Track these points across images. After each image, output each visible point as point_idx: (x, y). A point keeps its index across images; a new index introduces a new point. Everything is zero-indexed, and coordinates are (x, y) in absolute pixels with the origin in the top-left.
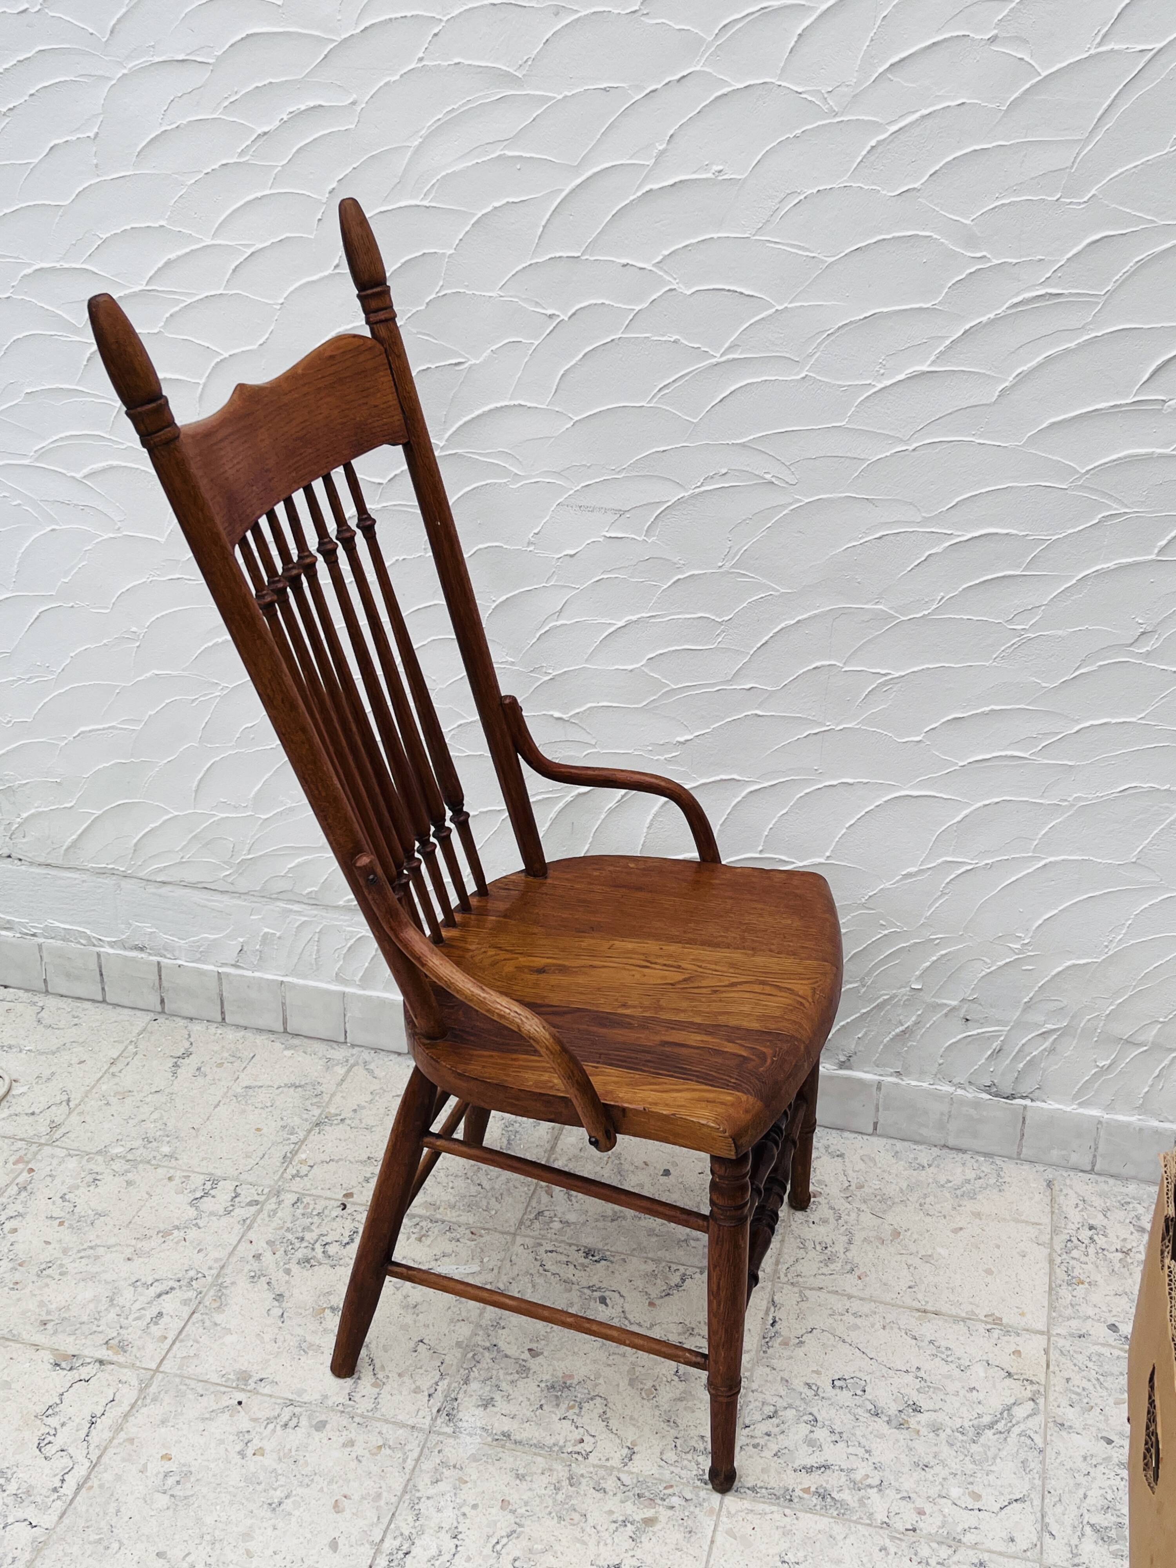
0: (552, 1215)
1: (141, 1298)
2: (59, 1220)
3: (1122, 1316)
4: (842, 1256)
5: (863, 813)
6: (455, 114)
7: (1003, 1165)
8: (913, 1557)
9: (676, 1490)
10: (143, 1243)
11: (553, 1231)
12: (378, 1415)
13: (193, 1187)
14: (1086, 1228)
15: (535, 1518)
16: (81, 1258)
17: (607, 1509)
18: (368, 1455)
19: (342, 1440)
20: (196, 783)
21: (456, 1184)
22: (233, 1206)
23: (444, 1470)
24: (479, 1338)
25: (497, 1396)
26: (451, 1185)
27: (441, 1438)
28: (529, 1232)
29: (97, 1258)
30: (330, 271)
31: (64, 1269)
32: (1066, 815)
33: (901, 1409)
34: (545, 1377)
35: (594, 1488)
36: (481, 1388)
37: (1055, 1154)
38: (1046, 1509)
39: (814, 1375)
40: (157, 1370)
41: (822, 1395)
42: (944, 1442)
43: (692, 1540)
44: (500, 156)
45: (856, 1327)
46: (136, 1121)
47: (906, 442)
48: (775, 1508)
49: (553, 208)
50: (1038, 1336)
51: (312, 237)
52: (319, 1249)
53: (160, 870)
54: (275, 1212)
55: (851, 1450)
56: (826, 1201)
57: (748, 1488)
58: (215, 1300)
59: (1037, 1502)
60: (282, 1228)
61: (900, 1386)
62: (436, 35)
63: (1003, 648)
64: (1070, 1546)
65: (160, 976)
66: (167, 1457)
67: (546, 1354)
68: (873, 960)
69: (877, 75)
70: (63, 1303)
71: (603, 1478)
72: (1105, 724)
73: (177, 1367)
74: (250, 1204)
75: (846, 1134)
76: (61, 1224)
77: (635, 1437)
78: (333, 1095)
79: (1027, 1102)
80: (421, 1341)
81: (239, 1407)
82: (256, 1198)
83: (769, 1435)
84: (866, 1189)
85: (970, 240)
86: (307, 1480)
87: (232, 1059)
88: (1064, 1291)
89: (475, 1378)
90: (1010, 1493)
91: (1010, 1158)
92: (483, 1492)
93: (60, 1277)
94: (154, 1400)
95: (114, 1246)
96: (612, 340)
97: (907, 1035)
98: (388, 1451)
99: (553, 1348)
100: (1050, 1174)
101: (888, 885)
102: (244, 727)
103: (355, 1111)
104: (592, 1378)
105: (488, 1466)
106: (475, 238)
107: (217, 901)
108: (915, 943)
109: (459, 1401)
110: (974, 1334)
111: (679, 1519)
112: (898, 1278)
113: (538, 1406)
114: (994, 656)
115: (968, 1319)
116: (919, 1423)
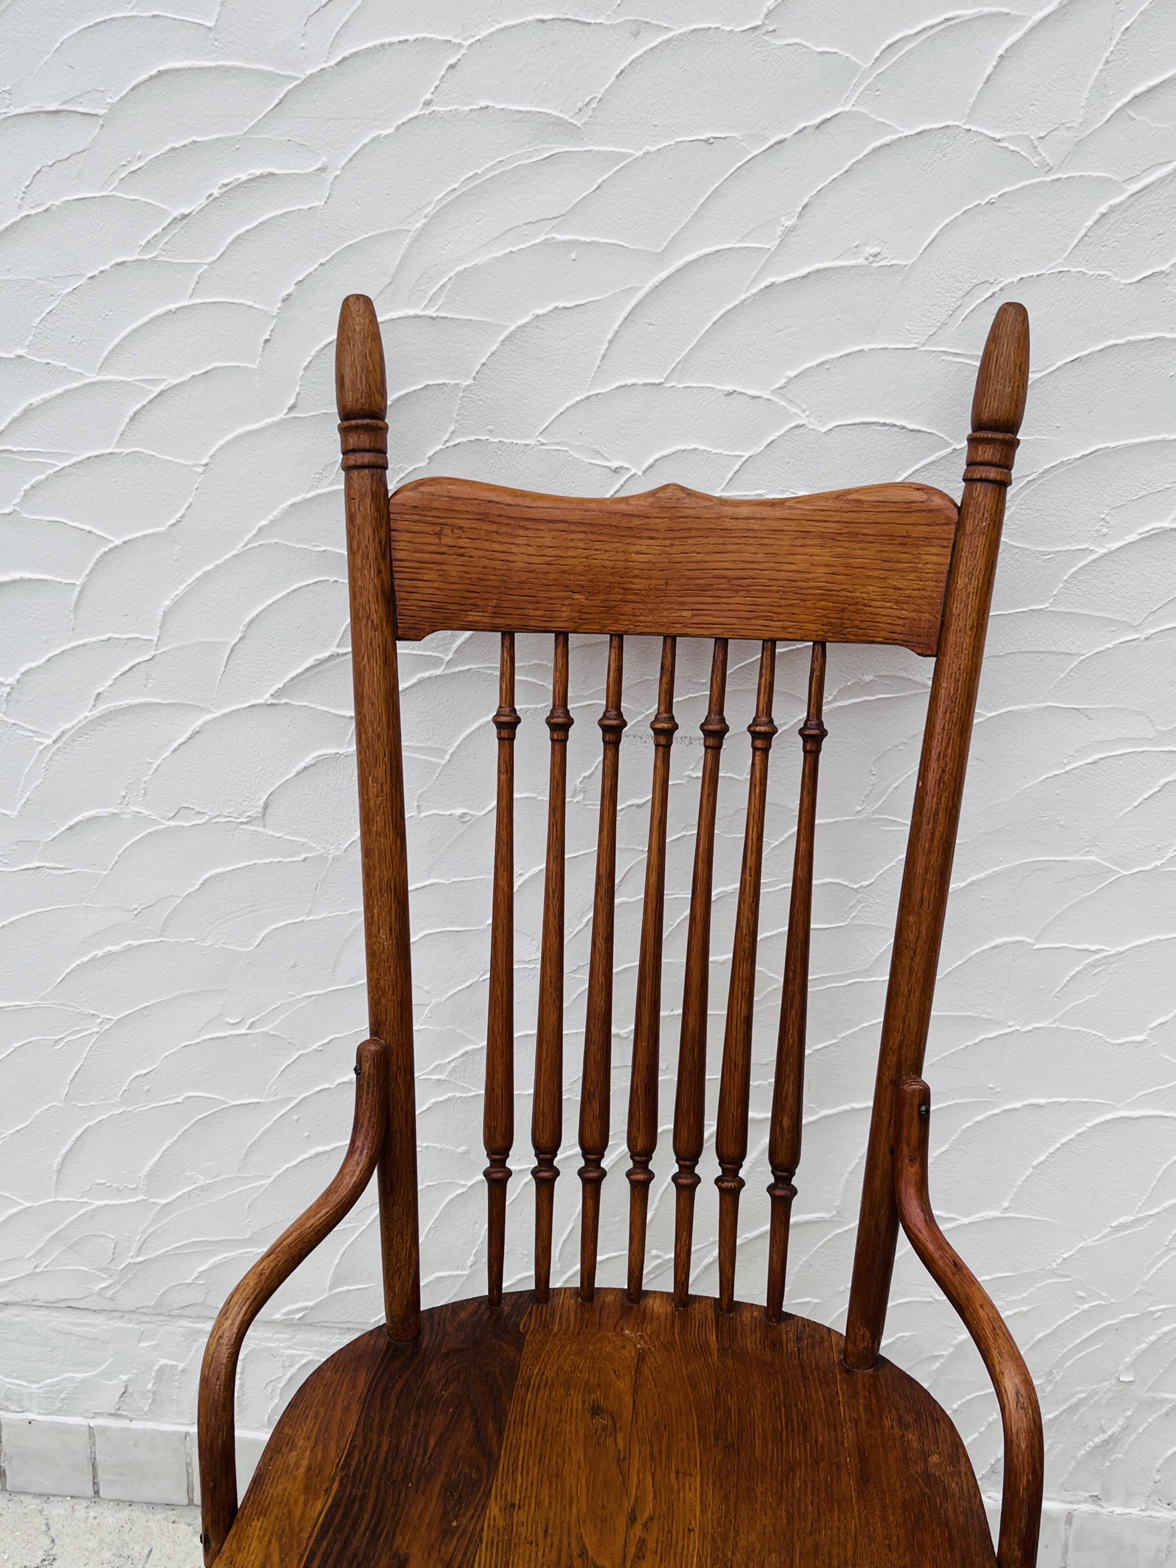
5: (1058, 1145)
6: (478, 182)
20: (59, 1160)
30: (281, 416)
44: (546, 240)
47: (1135, 628)
49: (624, 315)
51: (255, 366)
62: (452, 67)
68: (1065, 1347)
69: (1112, 112)
97: (1111, 1446)
101: (1090, 1242)
102: (134, 1076)
106: (505, 361)
107: (88, 1325)
108: (1127, 1319)
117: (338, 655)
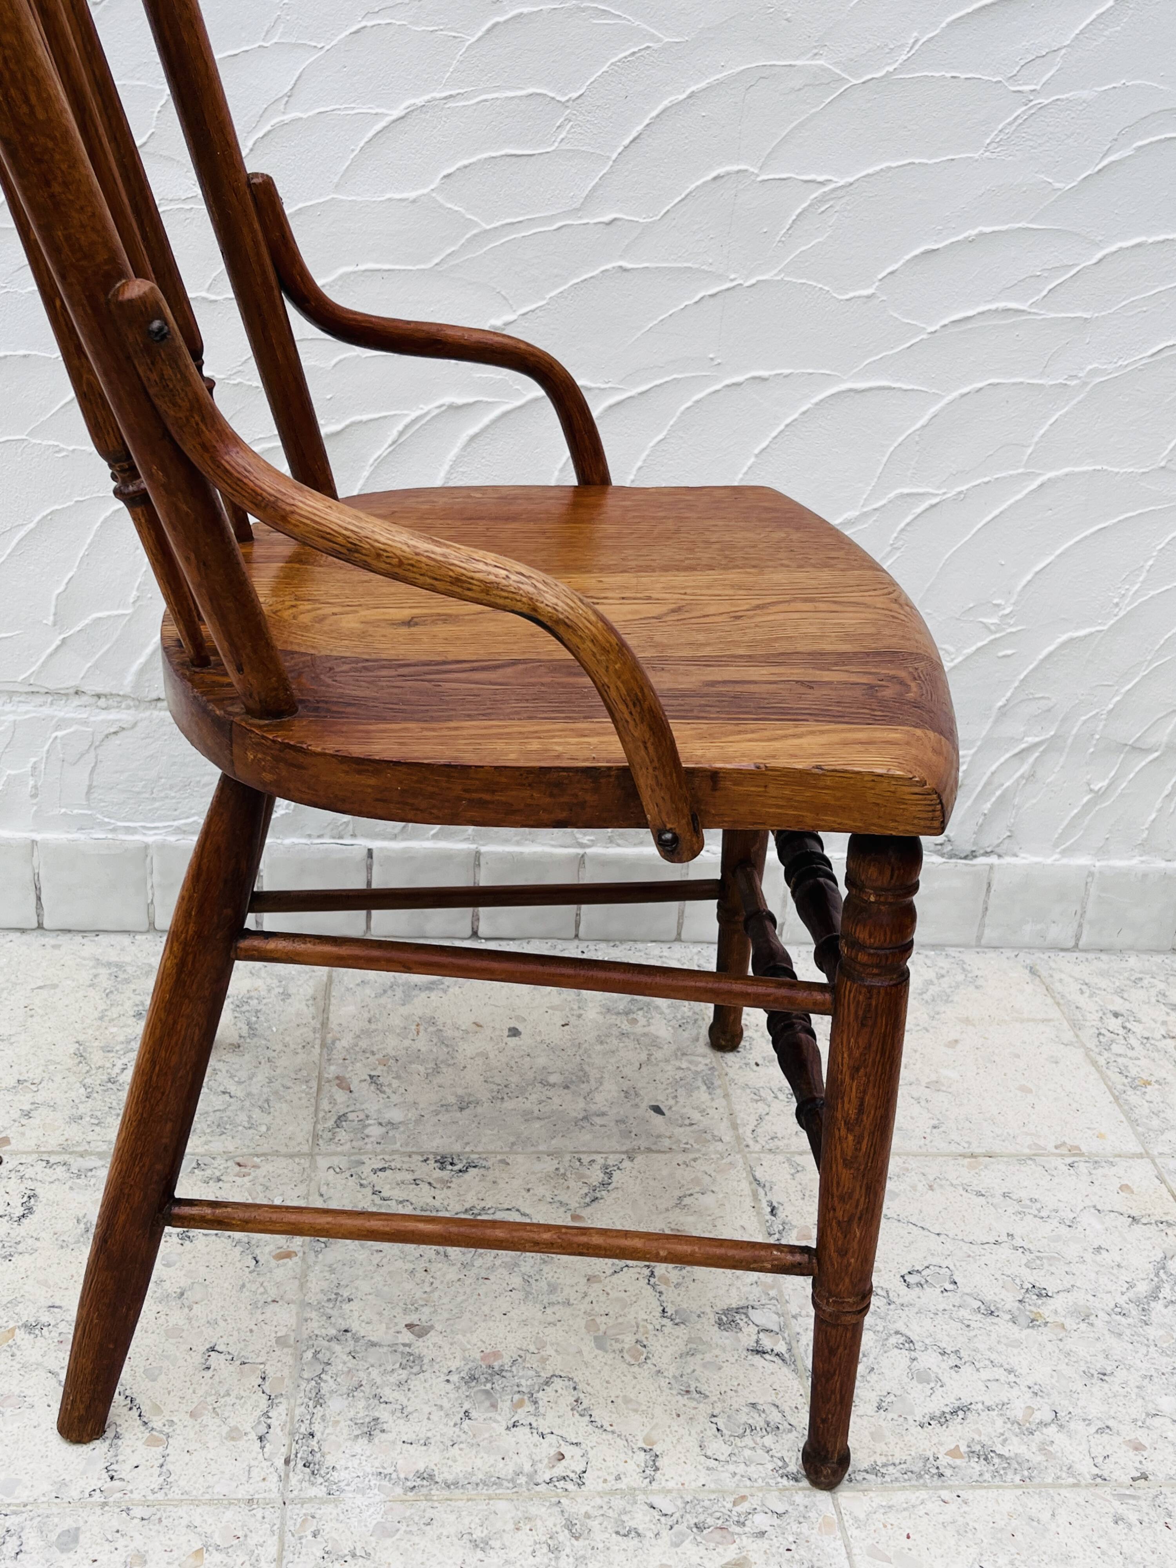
0: (362, 1118)
7: (964, 956)
9: (755, 1502)
11: (372, 1139)
12: (175, 1494)
14: (1110, 1015)
19: (119, 1558)
24: (315, 1324)
25: (383, 1413)
27: (308, 1509)
28: (333, 1147)
32: (1075, 401)
33: (1020, 1298)
34: (454, 1365)
35: (617, 1533)
36: (349, 1406)
37: (1028, 932)
41: (898, 1301)
42: (1106, 1332)
48: (923, 1494)
50: (1139, 1161)
55: (985, 1374)
57: (867, 1472)
61: (999, 1265)
63: (1000, 127)
67: (439, 1327)
71: (625, 1512)
72: (1139, 245)
77: (647, 1430)
79: (993, 860)
80: (213, 1349)
88: (1133, 1097)
89: (332, 1392)
91: (967, 946)
99: (446, 1315)
100: (1026, 958)
104: (532, 1348)
105: (416, 1539)
109: (318, 1435)
110: (1055, 1173)
111: (782, 1550)
112: (912, 1118)
113: (462, 1415)
114: (988, 141)
115: (1035, 1155)
116: (1056, 1312)
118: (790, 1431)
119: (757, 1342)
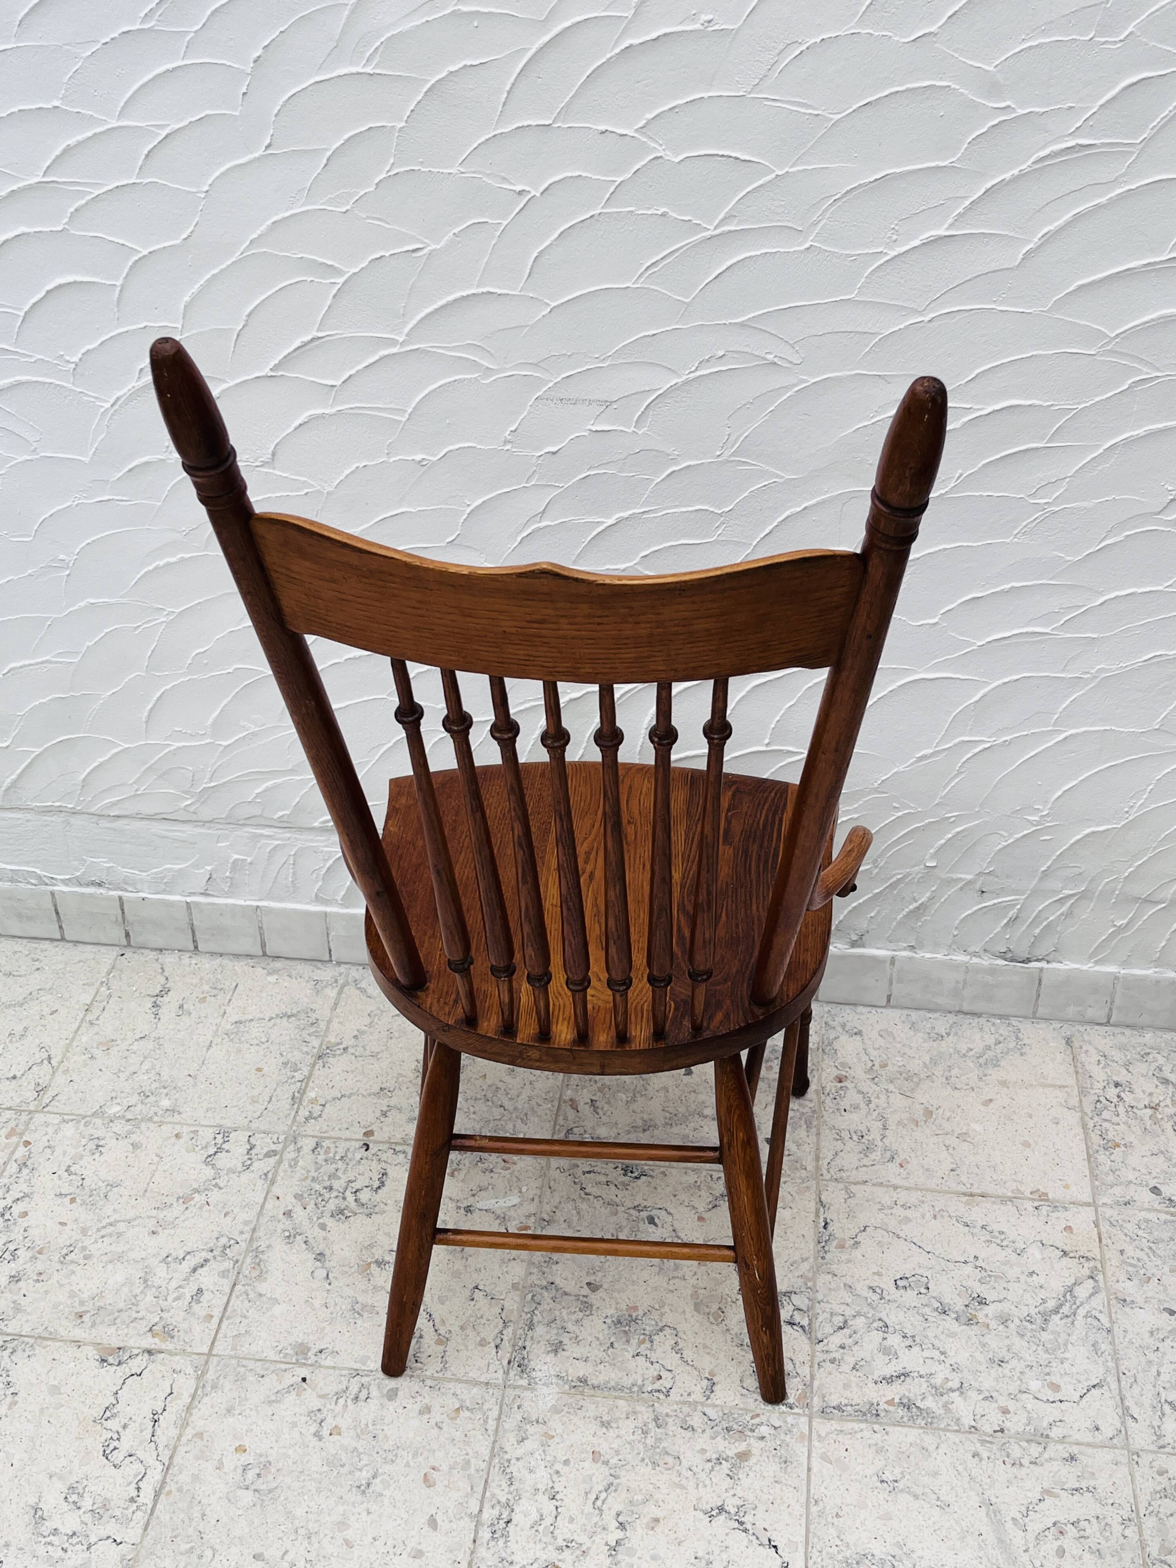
0: (582, 1132)
1: (176, 1275)
2: (69, 1197)
3: (1162, 1177)
4: (880, 1144)
5: (875, 699)
7: (1020, 1026)
8: (1006, 1459)
9: (763, 1418)
10: (165, 1213)
12: (448, 1375)
13: (204, 1143)
14: (1112, 1085)
15: (629, 1467)
16: (103, 1237)
17: (698, 1447)
18: (447, 1420)
19: (417, 1407)
20: (146, 714)
21: (477, 1108)
22: (250, 1159)
23: (528, 1426)
24: (534, 1277)
25: (565, 1338)
26: (472, 1109)
27: (517, 1392)
29: (119, 1235)
30: (261, 153)
31: (87, 1252)
32: (1088, 688)
33: (967, 1303)
34: (611, 1312)
35: (682, 1427)
36: (547, 1332)
37: (1071, 1011)
38: (1124, 1392)
39: (876, 1277)
40: (210, 1354)
41: (887, 1298)
42: (1015, 1333)
43: (789, 1469)
44: (454, 11)
45: (907, 1220)
46: (127, 1073)
47: (921, 313)
48: (863, 1426)
49: (518, 70)
50: (1086, 1208)
51: (237, 113)
52: (350, 1198)
53: (114, 804)
54: (296, 1160)
55: (926, 1354)
56: (853, 1085)
57: (834, 1408)
58: (254, 1268)
59: (1114, 1386)
60: (306, 1178)
61: (961, 1279)
63: (1024, 524)
64: (1153, 1427)
65: (123, 910)
66: (240, 1449)
67: (605, 1286)
68: (886, 842)
70: (95, 1291)
71: (689, 1415)
72: (1130, 594)
73: (230, 1347)
74: (268, 1155)
75: (860, 1009)
76: (73, 1200)
77: (712, 1367)
78: (329, 1022)
79: (1043, 964)
80: (476, 1288)
81: (304, 1384)
82: (273, 1147)
83: (844, 1348)
84: (890, 1067)
85: (993, 89)
86: (390, 1456)
87: (214, 992)
88: (1102, 1157)
89: (539, 1322)
90: (1087, 1380)
91: (1025, 1017)
92: (572, 1446)
93: (86, 1262)
94: (214, 1387)
95: (135, 1219)
96: (592, 216)
97: (921, 911)
98: (467, 1414)
99: (611, 1279)
100: (1067, 1030)
101: (901, 768)
102: (196, 653)
103: (356, 1037)
104: (657, 1307)
105: (572, 1417)
106: (429, 108)
107: (179, 831)
108: (930, 823)
109: (528, 1349)
110: (1023, 1213)
111: (772, 1449)
112: (939, 1161)
113: (609, 1345)
114: (1016, 532)
115: (1015, 1198)
116: (987, 1316)
117: (319, 338)
118: (796, 1377)
119: (791, 1316)
